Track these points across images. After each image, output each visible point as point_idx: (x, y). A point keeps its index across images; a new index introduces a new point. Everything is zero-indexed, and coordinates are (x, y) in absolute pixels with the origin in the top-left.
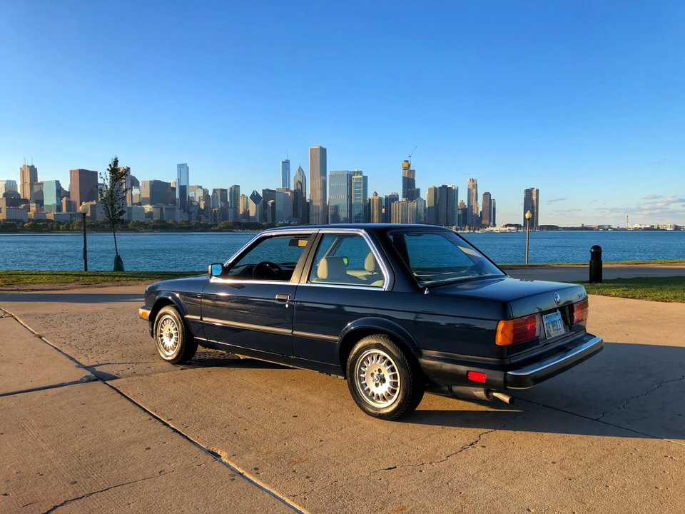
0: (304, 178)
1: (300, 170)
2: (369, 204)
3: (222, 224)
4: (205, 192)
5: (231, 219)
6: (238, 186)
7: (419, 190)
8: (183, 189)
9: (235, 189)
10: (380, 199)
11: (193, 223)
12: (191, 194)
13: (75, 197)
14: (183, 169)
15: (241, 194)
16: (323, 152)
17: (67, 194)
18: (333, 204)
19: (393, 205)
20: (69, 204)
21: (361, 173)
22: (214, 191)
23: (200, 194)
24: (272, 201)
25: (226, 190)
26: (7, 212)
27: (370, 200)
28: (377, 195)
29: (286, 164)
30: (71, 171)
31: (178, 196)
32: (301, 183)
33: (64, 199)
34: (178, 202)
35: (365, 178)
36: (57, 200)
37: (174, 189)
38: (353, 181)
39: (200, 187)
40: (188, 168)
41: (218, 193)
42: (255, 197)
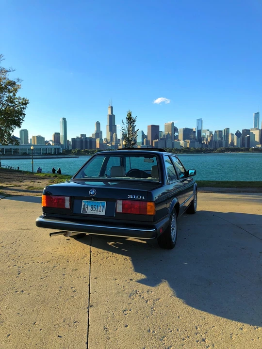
3: (219, 149)
4: (211, 133)
5: (224, 147)
6: (229, 129)
8: (199, 132)
9: (227, 130)
11: (204, 149)
12: (203, 134)
13: (150, 138)
14: (200, 121)
15: (230, 133)
17: (146, 137)
20: (147, 141)
22: (216, 132)
23: (208, 133)
24: (248, 136)
25: (222, 131)
29: (257, 115)
30: (148, 126)
31: (196, 135)
33: (145, 139)
34: (196, 138)
36: (142, 140)
37: (195, 132)
39: (208, 130)
40: (202, 121)
41: (218, 133)
42: (238, 134)
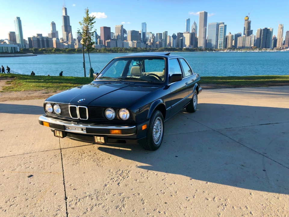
0: (196, 27)
1: (195, 23)
2: (227, 38)
3: (160, 49)
4: (153, 35)
5: (163, 47)
6: (167, 32)
7: (252, 30)
8: (144, 34)
10: (232, 36)
11: (148, 49)
12: (147, 36)
13: (102, 38)
14: (144, 25)
15: (168, 36)
16: (206, 14)
17: (99, 37)
18: (209, 38)
19: (239, 38)
20: (100, 41)
21: (223, 23)
22: (157, 34)
23: (151, 36)
24: (181, 38)
25: (162, 34)
26: (79, 45)
27: (227, 36)
28: (230, 34)
29: (188, 21)
30: (101, 27)
31: (142, 37)
32: (195, 30)
33: (98, 39)
34: (142, 39)
35: (225, 26)
36: (96, 40)
37: (140, 34)
38: (220, 27)
39: (151, 33)
40: (146, 24)
41: (158, 35)
42: (174, 36)
